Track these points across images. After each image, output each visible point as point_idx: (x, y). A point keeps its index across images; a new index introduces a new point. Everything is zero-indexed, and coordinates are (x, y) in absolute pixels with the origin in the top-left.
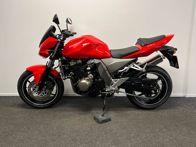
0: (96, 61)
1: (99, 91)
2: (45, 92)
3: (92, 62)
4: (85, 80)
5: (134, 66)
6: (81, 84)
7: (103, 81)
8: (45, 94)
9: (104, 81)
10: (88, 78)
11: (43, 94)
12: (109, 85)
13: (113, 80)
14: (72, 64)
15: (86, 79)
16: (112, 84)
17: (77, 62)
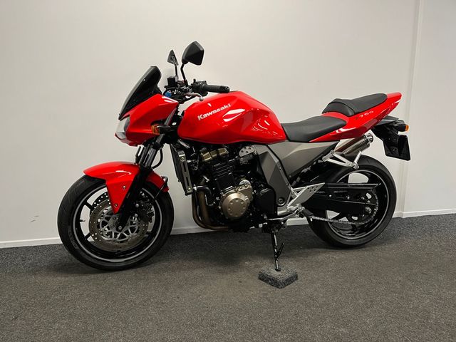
0: (259, 149)
1: (263, 217)
2: (131, 228)
3: (250, 152)
4: (236, 192)
5: (334, 158)
6: (231, 202)
7: (273, 193)
8: (132, 232)
9: (275, 193)
10: (244, 188)
11: (127, 232)
12: (285, 200)
13: (292, 189)
14: (207, 157)
15: (239, 190)
16: (291, 199)
17: (218, 153)
